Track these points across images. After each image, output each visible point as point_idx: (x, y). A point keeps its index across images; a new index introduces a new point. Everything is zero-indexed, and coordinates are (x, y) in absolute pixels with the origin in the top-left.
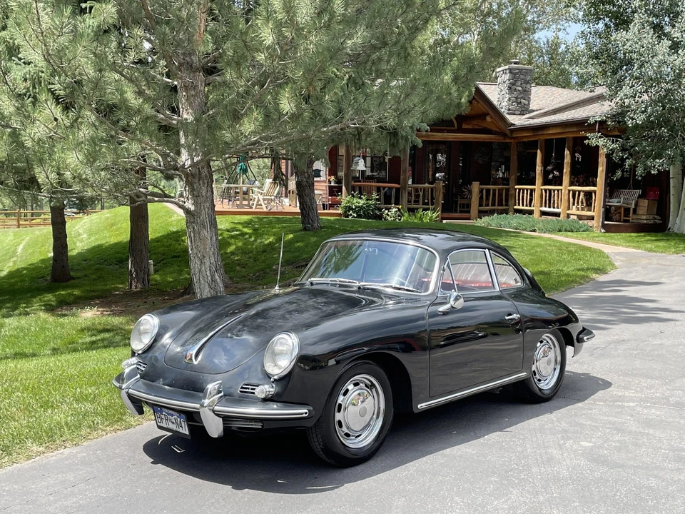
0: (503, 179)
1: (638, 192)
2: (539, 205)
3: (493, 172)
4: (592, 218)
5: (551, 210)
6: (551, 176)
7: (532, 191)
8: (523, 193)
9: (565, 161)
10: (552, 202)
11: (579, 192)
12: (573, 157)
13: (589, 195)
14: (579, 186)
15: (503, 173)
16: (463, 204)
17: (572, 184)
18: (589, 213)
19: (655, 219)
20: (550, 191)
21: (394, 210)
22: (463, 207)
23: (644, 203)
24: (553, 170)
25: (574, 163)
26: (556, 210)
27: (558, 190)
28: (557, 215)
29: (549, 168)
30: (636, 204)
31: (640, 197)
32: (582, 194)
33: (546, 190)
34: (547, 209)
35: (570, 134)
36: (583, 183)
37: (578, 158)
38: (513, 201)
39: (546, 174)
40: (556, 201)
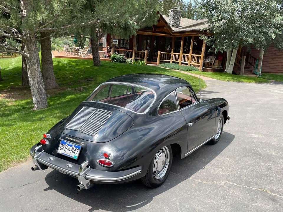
0: (169, 50)
1: (216, 57)
2: (181, 60)
3: (166, 48)
4: (199, 66)
5: (185, 62)
6: (185, 50)
7: (179, 55)
8: (176, 56)
9: (191, 45)
10: (185, 59)
11: (195, 56)
12: (194, 43)
13: (198, 58)
14: (195, 54)
15: (169, 48)
16: (155, 59)
17: (192, 53)
18: (198, 64)
19: (220, 67)
20: (185, 55)
21: (130, 60)
22: (155, 60)
23: (217, 61)
24: (186, 48)
25: (194, 46)
26: (186, 63)
27: (188, 56)
28: (187, 64)
29: (185, 47)
30: (214, 62)
31: (216, 59)
32: (196, 57)
33: (183, 55)
34: (183, 62)
35: (193, 35)
36: (196, 53)
37: (196, 44)
38: (172, 59)
39: (184, 49)
40: (187, 59)
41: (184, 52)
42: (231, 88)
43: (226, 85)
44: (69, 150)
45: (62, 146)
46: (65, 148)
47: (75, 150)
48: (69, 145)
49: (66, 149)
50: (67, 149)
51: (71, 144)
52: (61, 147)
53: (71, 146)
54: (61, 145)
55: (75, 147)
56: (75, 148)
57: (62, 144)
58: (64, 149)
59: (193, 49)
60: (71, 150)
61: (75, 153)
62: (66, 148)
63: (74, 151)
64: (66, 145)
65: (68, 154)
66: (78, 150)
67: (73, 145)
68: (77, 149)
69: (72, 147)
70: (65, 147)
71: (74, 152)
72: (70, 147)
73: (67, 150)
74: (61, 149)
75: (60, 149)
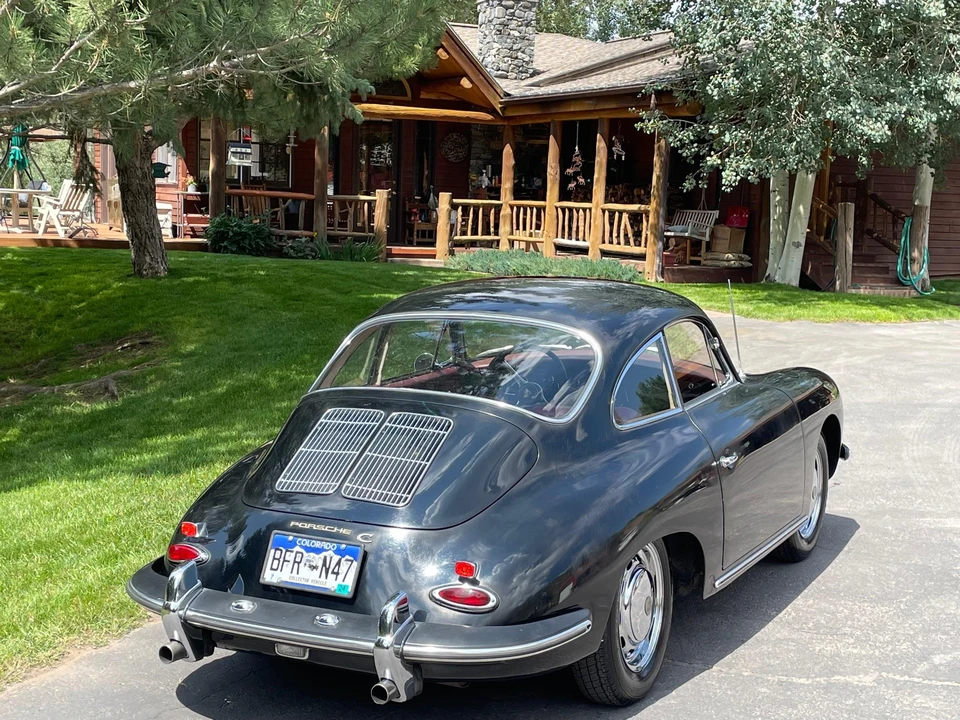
0: (489, 189)
1: (716, 213)
2: (553, 234)
3: (473, 176)
4: (642, 257)
5: (573, 242)
6: (572, 185)
7: (540, 209)
8: (525, 214)
9: (597, 159)
10: (574, 229)
11: (621, 213)
12: (610, 153)
13: (636, 219)
14: (616, 202)
15: (490, 179)
16: (424, 232)
17: (607, 200)
18: (637, 250)
19: (741, 259)
20: (571, 210)
21: (304, 239)
22: (423, 236)
23: (725, 232)
24: (576, 174)
25: (611, 162)
26: (581, 243)
27: (584, 210)
28: (584, 251)
29: (570, 171)
30: (712, 234)
31: (717, 222)
32: (625, 216)
33: (563, 210)
34: (566, 242)
35: (606, 113)
36: (622, 198)
37: (619, 156)
38: (508, 228)
39: (564, 180)
40: (581, 229)
41: (564, 195)
42: (809, 347)
43: (782, 338)
44: (314, 568)
45: (277, 556)
46: (295, 562)
47: (339, 563)
48: (309, 550)
49: (299, 563)
50: (302, 565)
51: (318, 544)
52: (274, 558)
53: (318, 551)
54: (273, 551)
55: (336, 552)
56: (336, 558)
57: (277, 549)
58: (287, 567)
59: (611, 181)
60: (320, 564)
61: (337, 574)
62: (298, 560)
63: (332, 566)
64: (297, 549)
65: (310, 583)
66: (352, 561)
67: (325, 545)
68: (347, 557)
69: (324, 554)
70: (290, 556)
71: (333, 573)
72: (312, 554)
73: (305, 571)
74: (275, 567)
75: (272, 569)
